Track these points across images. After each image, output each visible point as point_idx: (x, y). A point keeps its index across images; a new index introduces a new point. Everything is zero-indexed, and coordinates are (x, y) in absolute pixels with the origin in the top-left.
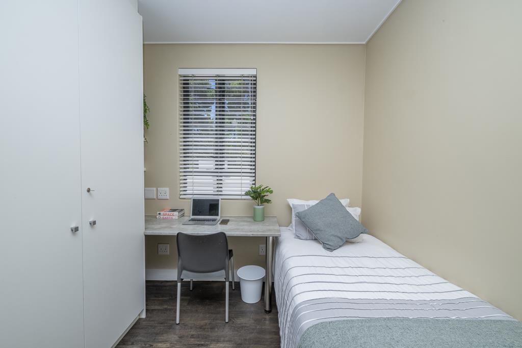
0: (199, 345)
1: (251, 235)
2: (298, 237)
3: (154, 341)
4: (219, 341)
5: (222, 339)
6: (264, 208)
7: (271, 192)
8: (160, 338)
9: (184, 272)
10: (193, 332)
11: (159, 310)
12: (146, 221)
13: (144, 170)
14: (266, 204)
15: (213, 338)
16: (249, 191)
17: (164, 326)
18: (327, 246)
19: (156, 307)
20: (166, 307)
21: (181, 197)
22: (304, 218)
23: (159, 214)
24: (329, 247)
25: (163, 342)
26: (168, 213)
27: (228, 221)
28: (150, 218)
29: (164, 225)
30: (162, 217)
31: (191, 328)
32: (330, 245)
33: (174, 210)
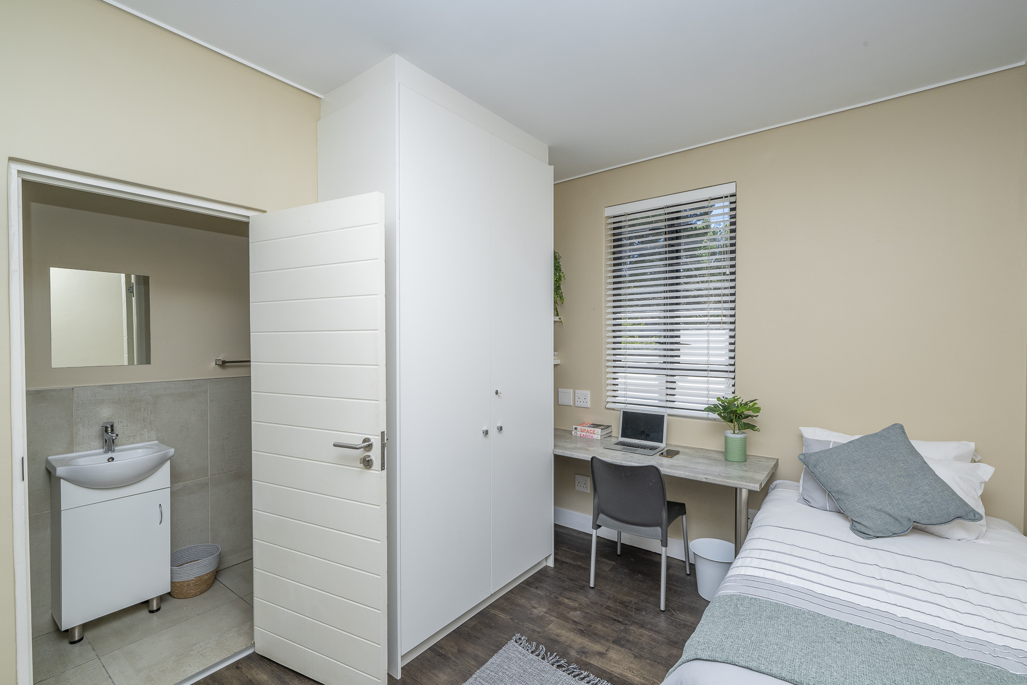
0: (615, 620)
1: (704, 480)
2: (806, 501)
3: (560, 594)
4: (643, 627)
5: (649, 626)
6: (745, 439)
7: (758, 410)
8: (567, 594)
9: (601, 516)
10: (610, 603)
11: (570, 564)
12: (556, 436)
13: (552, 363)
14: (749, 431)
15: (637, 621)
16: (716, 406)
17: (574, 584)
18: (859, 527)
19: (568, 560)
20: (580, 564)
21: (609, 406)
22: (815, 466)
23: (576, 429)
24: (863, 529)
25: (571, 599)
26: (587, 428)
27: (677, 453)
28: (561, 434)
29: (579, 445)
30: (579, 433)
31: (609, 599)
32: (865, 526)
33: (596, 426)
